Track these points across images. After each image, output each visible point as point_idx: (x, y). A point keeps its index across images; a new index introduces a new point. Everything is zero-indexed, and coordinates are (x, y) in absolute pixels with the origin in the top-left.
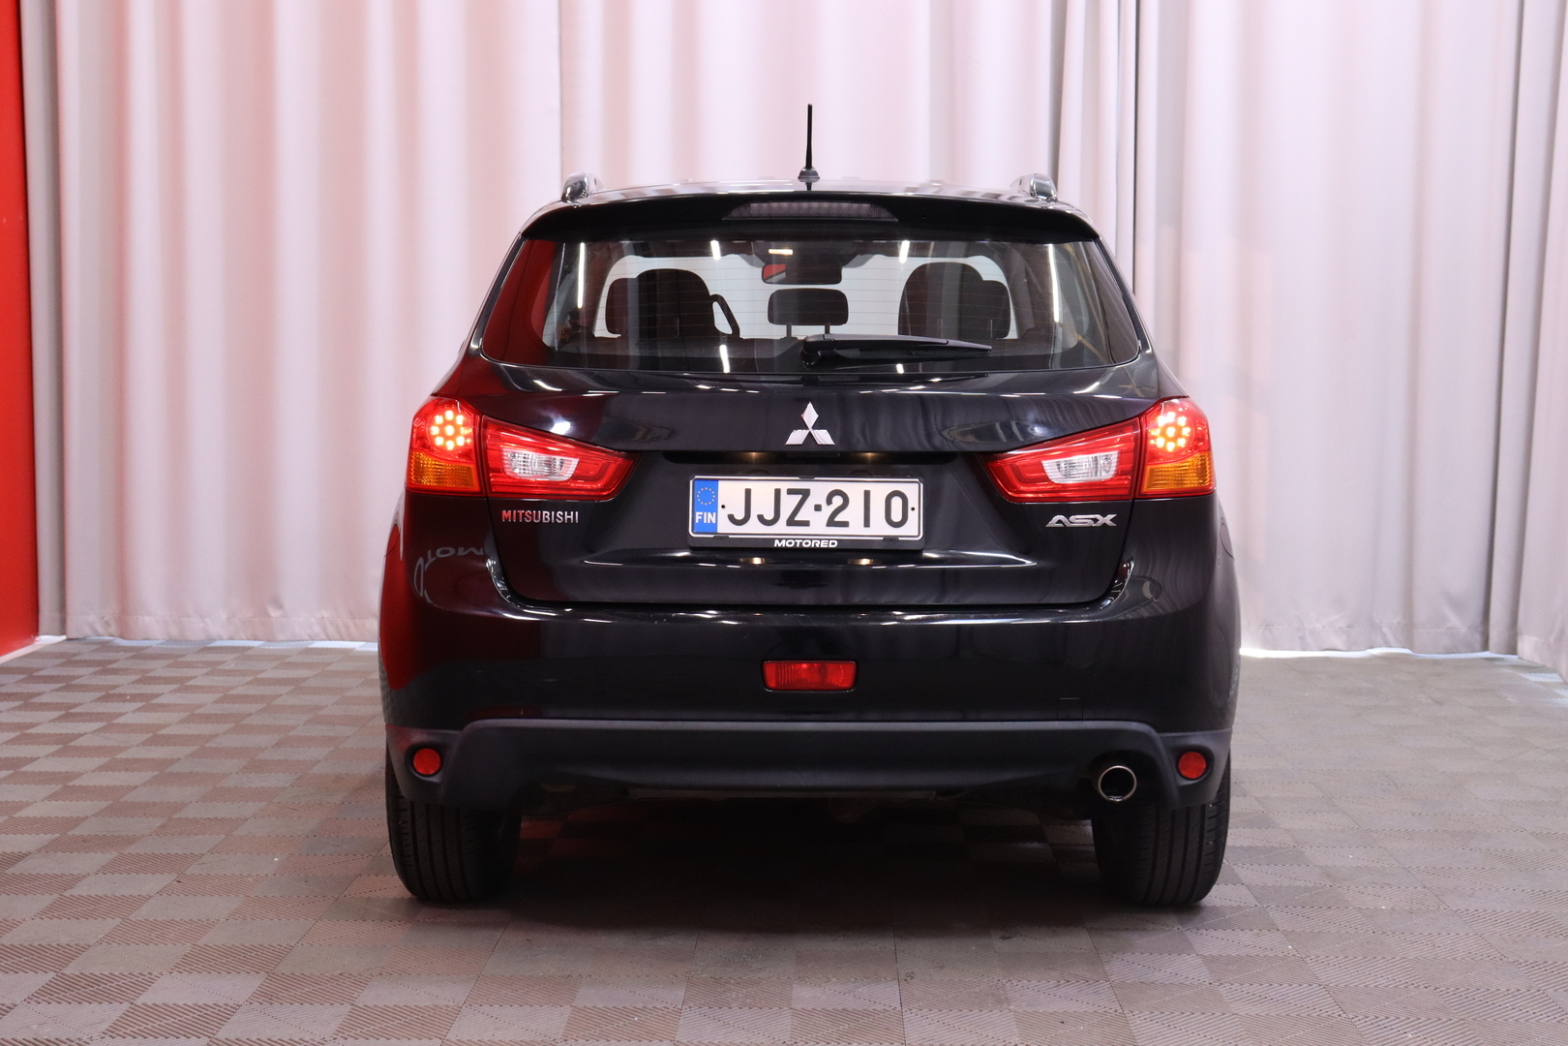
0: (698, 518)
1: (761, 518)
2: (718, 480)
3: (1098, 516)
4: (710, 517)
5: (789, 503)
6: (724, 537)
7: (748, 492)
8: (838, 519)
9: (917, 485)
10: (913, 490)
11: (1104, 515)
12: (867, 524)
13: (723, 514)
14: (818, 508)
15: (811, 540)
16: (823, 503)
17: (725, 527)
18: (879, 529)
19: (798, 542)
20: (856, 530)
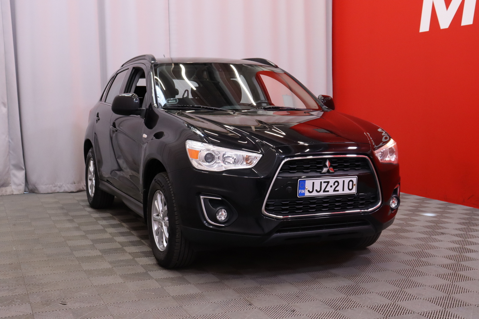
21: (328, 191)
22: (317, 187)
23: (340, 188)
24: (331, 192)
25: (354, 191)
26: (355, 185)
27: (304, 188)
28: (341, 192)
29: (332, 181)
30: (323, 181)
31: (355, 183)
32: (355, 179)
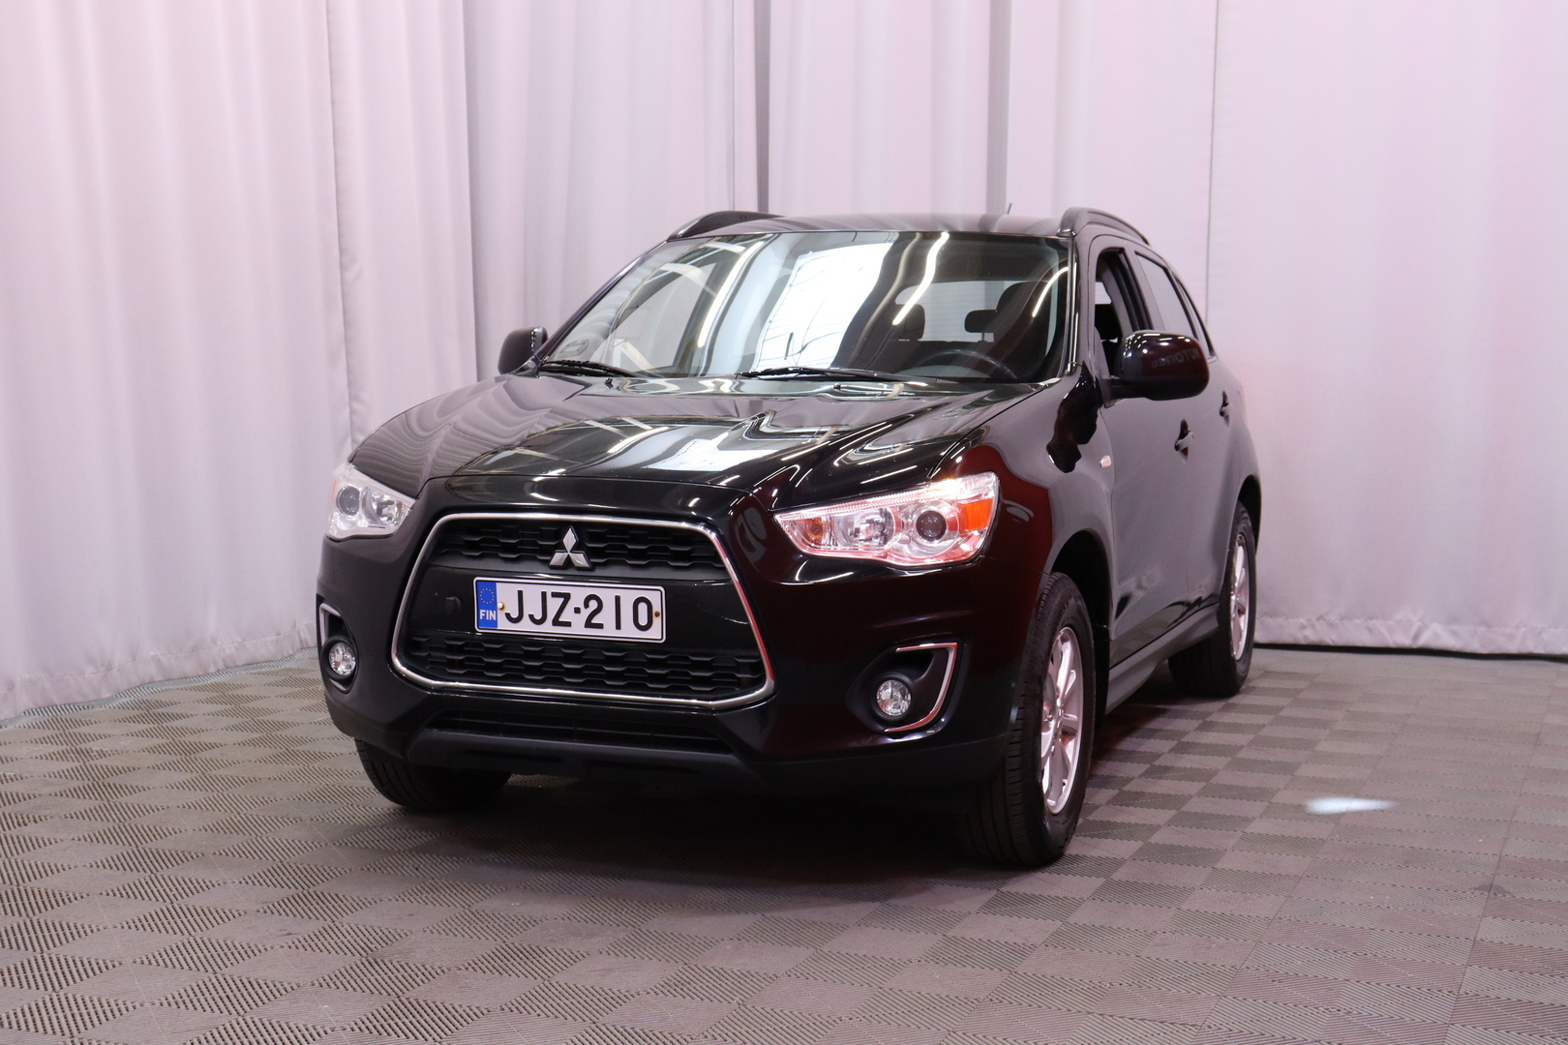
21: (568, 624)
22: (533, 607)
23: (606, 617)
24: (578, 629)
25: (656, 633)
26: (657, 615)
27: (494, 607)
28: (609, 631)
29: (578, 593)
30: (549, 590)
31: (657, 607)
32: (656, 597)
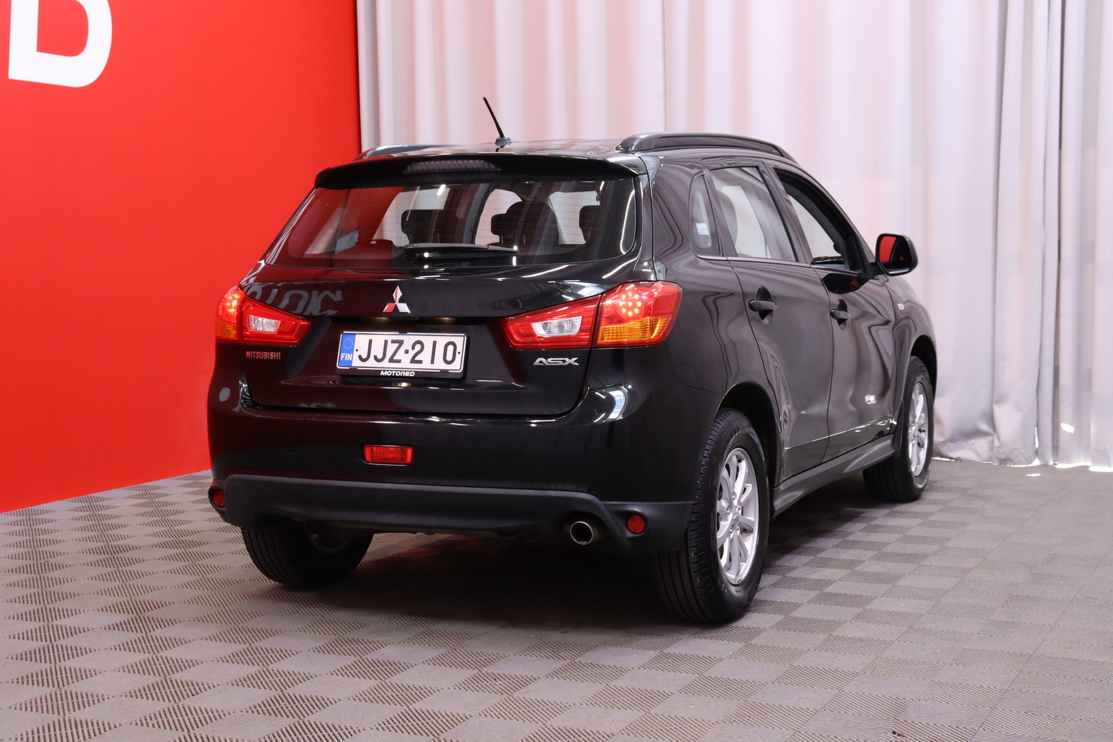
0: (342, 357)
1: (375, 357)
2: (355, 334)
3: (567, 359)
4: (349, 357)
5: (392, 348)
6: (355, 369)
7: (370, 341)
8: (417, 359)
9: (463, 338)
10: (460, 341)
11: (570, 359)
12: (432, 362)
13: (356, 355)
14: (407, 352)
15: (401, 371)
16: (410, 349)
17: (357, 363)
18: (440, 365)
19: (394, 372)
20: (426, 366)
